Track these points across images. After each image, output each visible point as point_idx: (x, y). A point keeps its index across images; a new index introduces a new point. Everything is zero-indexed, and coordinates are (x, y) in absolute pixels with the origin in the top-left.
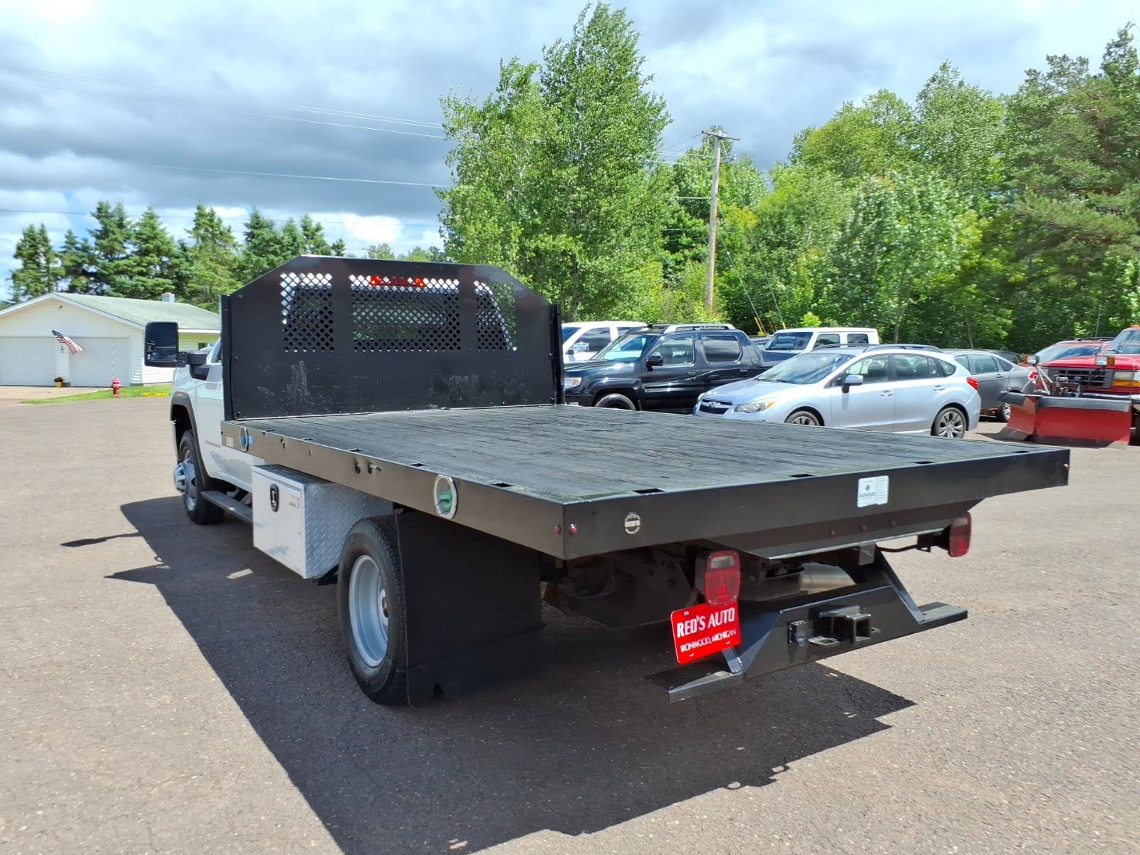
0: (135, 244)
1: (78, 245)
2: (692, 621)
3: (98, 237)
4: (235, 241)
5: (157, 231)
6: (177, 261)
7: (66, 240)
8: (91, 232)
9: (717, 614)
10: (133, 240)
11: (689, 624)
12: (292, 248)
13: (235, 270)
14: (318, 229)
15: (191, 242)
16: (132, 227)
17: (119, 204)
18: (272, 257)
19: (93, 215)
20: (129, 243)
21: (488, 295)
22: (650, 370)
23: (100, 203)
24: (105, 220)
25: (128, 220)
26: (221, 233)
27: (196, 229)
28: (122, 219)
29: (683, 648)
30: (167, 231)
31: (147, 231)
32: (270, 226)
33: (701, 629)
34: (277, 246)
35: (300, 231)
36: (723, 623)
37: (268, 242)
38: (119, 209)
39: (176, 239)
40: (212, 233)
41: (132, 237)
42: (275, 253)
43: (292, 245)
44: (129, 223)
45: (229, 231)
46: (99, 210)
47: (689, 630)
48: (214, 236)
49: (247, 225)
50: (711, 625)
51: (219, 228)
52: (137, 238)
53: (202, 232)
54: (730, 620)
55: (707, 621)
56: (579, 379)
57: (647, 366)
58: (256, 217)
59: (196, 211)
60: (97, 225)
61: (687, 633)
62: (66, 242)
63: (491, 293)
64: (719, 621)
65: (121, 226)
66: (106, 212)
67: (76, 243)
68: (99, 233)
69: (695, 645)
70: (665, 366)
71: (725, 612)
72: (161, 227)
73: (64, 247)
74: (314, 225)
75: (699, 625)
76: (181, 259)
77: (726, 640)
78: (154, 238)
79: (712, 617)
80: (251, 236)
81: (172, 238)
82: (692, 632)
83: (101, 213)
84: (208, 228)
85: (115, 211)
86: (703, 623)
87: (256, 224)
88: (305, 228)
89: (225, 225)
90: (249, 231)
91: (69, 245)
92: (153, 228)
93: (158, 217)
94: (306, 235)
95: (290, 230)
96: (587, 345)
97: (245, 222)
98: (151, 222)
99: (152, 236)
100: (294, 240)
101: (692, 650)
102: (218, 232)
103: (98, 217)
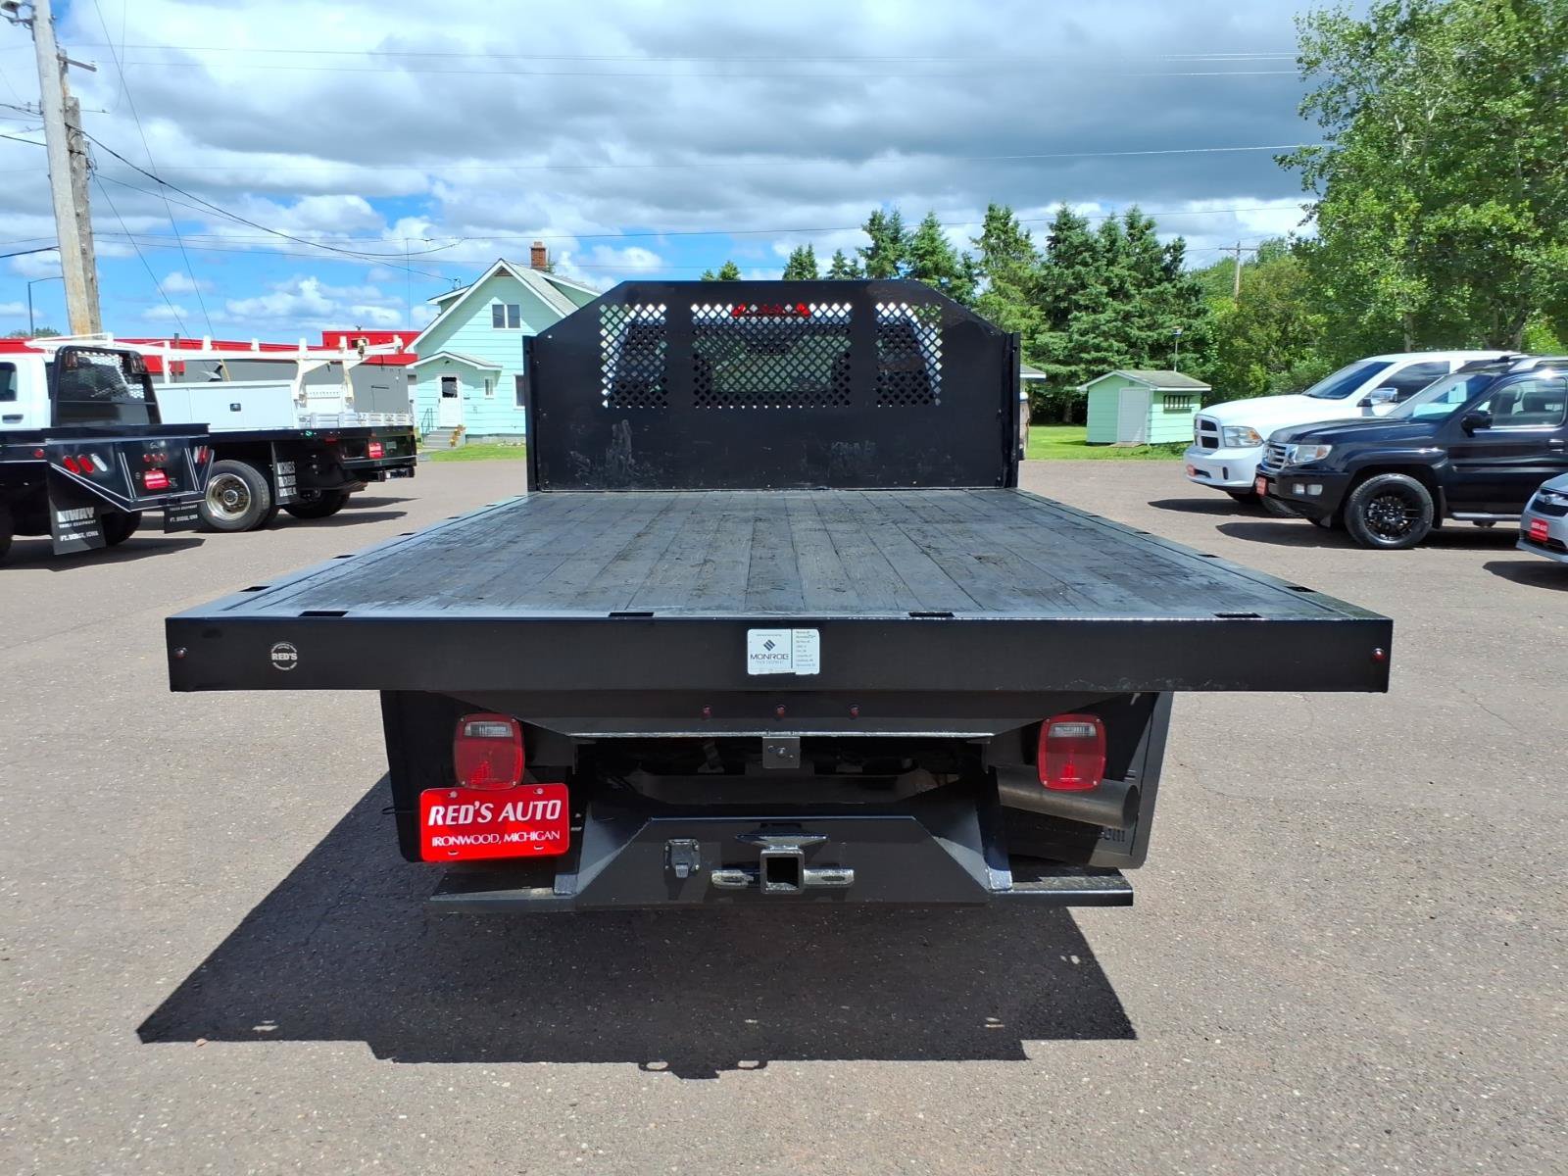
0: (910, 263)
1: (847, 269)
2: (463, 807)
3: (870, 258)
4: (1034, 250)
5: (937, 243)
6: (957, 282)
7: (834, 262)
8: (860, 250)
9: (521, 805)
10: (907, 257)
11: (457, 811)
12: (1110, 255)
13: (1029, 290)
14: (1149, 226)
15: (978, 255)
16: (908, 241)
17: (896, 213)
18: (1078, 268)
19: (865, 229)
20: (904, 262)
21: (908, 322)
22: (1471, 435)
23: (874, 214)
24: (877, 233)
25: (904, 232)
26: (1016, 241)
27: (986, 236)
28: (897, 231)
29: (437, 842)
30: (948, 242)
31: (925, 244)
32: (1083, 224)
33: (481, 820)
34: (1086, 254)
35: (1123, 230)
36: (532, 820)
37: (1077, 247)
38: (896, 219)
39: (960, 252)
40: (1004, 241)
41: (907, 253)
42: (1085, 264)
43: (1108, 251)
44: (905, 236)
45: (1027, 236)
46: (872, 221)
47: (455, 819)
48: (1007, 244)
49: (1051, 227)
50: (506, 818)
51: (1015, 233)
52: (913, 255)
53: (992, 241)
54: (549, 817)
55: (496, 812)
56: (1329, 448)
57: (1464, 429)
58: (1064, 214)
59: (987, 213)
60: (868, 241)
61: (449, 822)
62: (834, 265)
63: (915, 319)
64: (524, 814)
65: (895, 240)
66: (880, 223)
67: (845, 266)
68: (870, 252)
69: (461, 840)
70: (1496, 429)
71: (540, 804)
72: (943, 238)
73: (831, 272)
74: (1143, 222)
75: (478, 815)
76: (964, 279)
77: (535, 843)
78: (933, 253)
79: (509, 807)
80: (1055, 240)
81: (955, 251)
82: (461, 822)
83: (875, 225)
84: (1001, 236)
85: (890, 221)
86: (487, 814)
87: (1065, 224)
88: (1131, 226)
89: (1022, 230)
90: (1053, 235)
91: (837, 270)
92: (933, 240)
93: (939, 226)
94: (1130, 235)
95: (1109, 230)
96: (1395, 391)
97: (1051, 221)
98: (930, 232)
99: (931, 249)
100: (1113, 242)
101: (455, 847)
102: (1012, 240)
103: (870, 231)
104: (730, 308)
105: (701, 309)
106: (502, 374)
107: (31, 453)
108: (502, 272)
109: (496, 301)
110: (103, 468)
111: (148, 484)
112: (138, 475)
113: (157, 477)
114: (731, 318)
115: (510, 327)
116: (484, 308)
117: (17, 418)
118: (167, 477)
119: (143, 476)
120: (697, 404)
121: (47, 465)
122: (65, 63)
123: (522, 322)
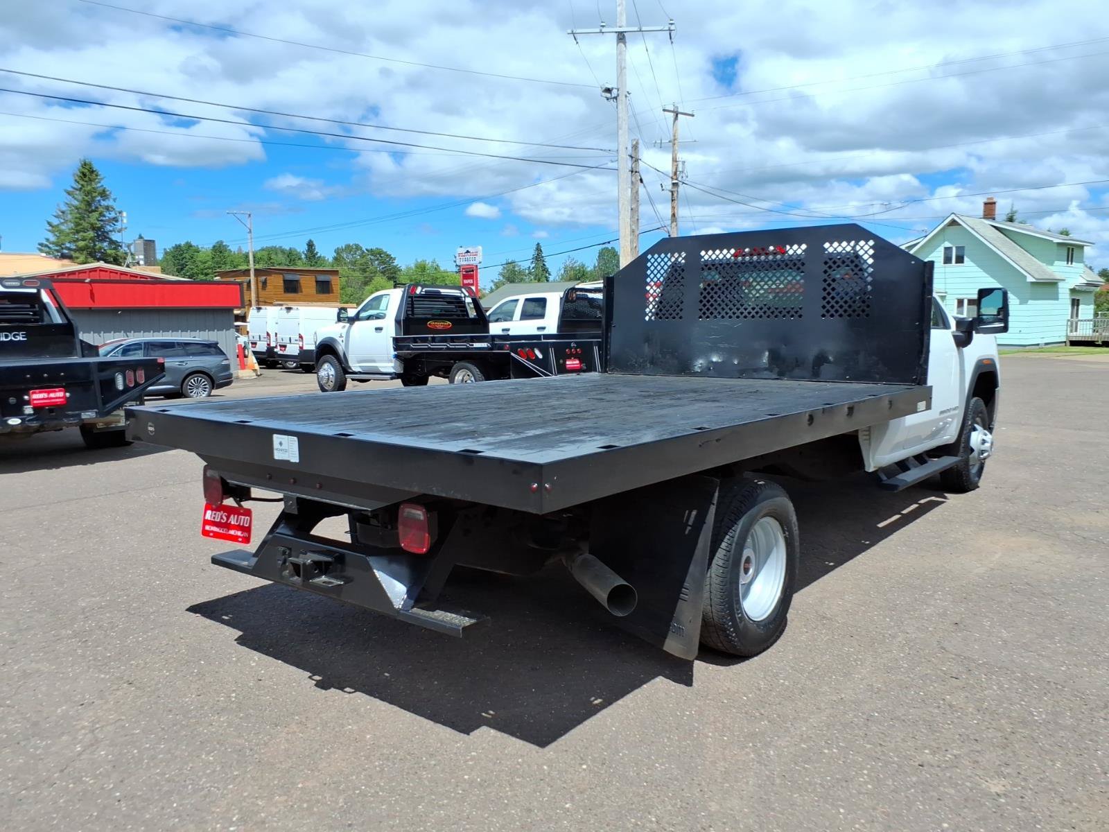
2: (218, 513)
9: (236, 516)
11: (215, 514)
33: (222, 521)
36: (239, 525)
47: (214, 518)
54: (245, 525)
55: (228, 518)
61: (212, 520)
64: (237, 522)
69: (215, 529)
71: (243, 517)
75: (222, 518)
77: (240, 537)
79: (232, 516)
82: (216, 520)
86: (225, 518)
101: (213, 532)
104: (733, 251)
105: (707, 253)
106: (947, 298)
107: (501, 347)
108: (954, 223)
109: (947, 244)
110: (540, 356)
111: (567, 366)
112: (561, 361)
113: (574, 362)
114: (732, 258)
115: (957, 262)
116: (937, 250)
117: (544, 328)
118: (581, 363)
119: (565, 362)
120: (701, 317)
121: (509, 354)
122: (677, 115)
123: (966, 259)
